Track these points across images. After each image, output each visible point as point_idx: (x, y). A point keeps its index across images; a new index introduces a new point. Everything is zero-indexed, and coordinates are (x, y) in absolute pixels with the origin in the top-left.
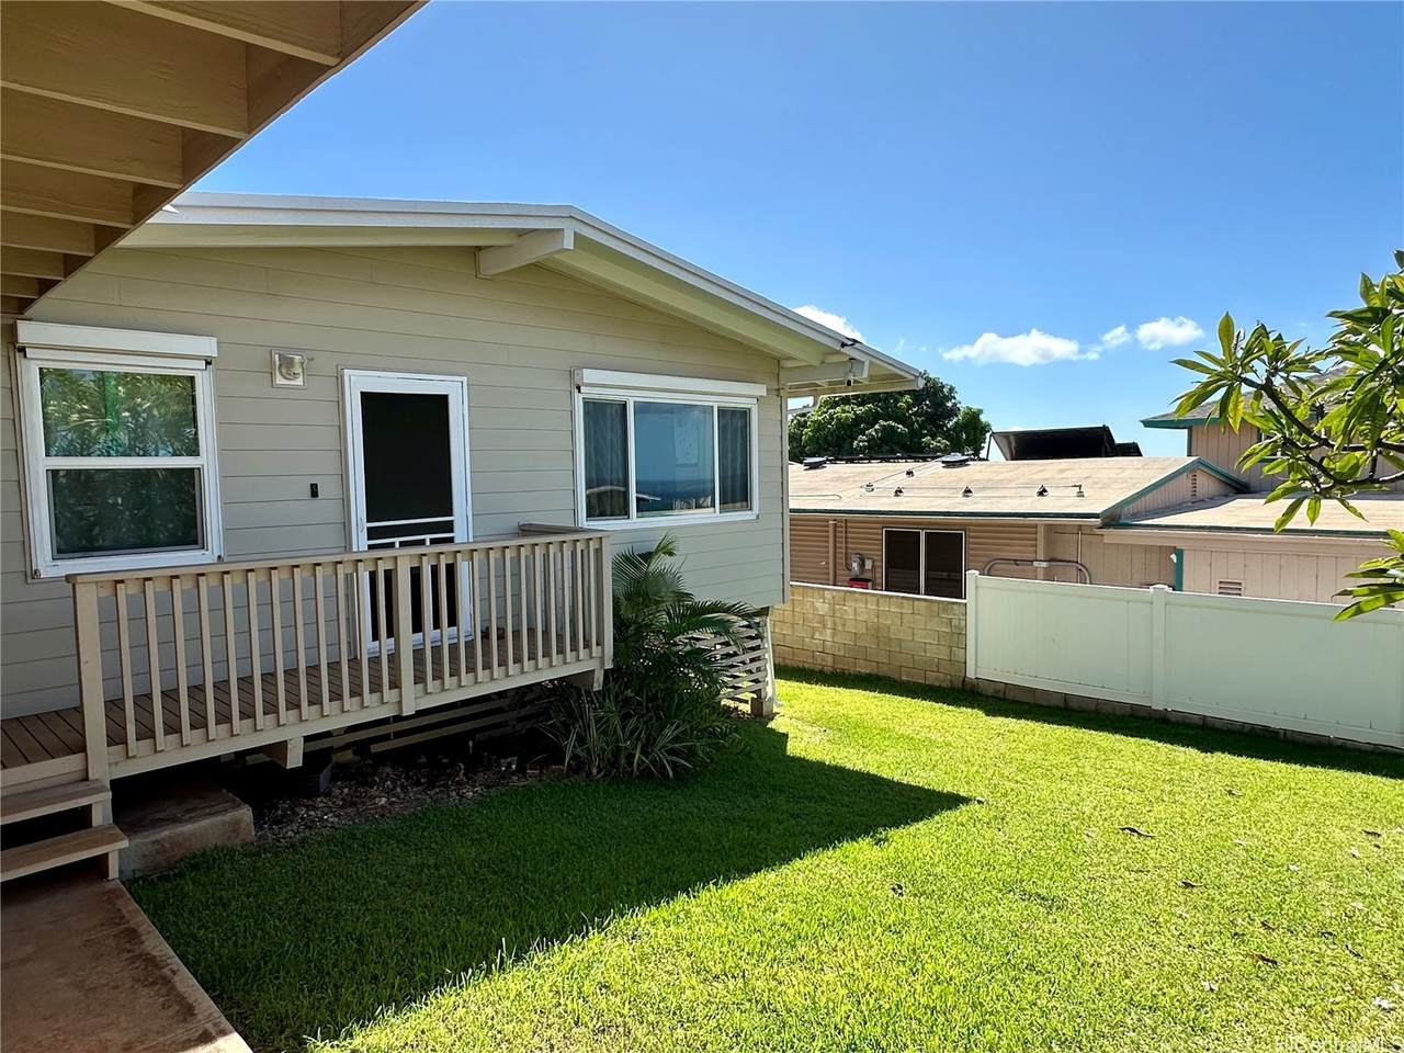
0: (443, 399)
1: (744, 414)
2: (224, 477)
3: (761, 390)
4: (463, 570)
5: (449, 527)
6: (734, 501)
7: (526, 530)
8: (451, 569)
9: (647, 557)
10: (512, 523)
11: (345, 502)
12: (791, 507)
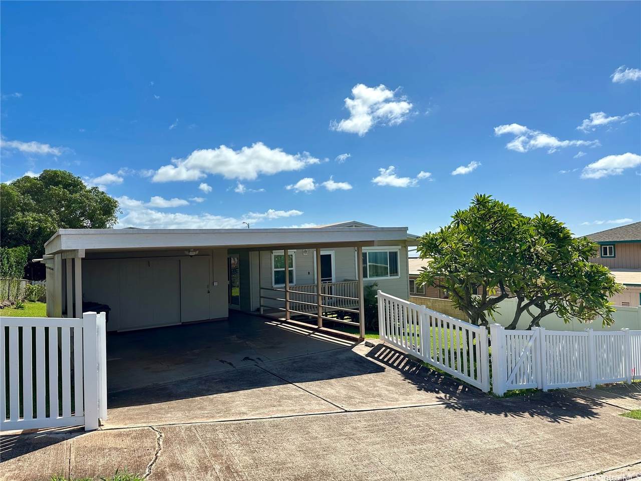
0: (330, 255)
1: (396, 253)
2: (296, 271)
3: (400, 247)
4: (333, 287)
5: (331, 280)
6: (394, 273)
7: (345, 280)
8: (331, 287)
9: (371, 286)
10: (343, 279)
11: (314, 275)
12: (410, 273)
